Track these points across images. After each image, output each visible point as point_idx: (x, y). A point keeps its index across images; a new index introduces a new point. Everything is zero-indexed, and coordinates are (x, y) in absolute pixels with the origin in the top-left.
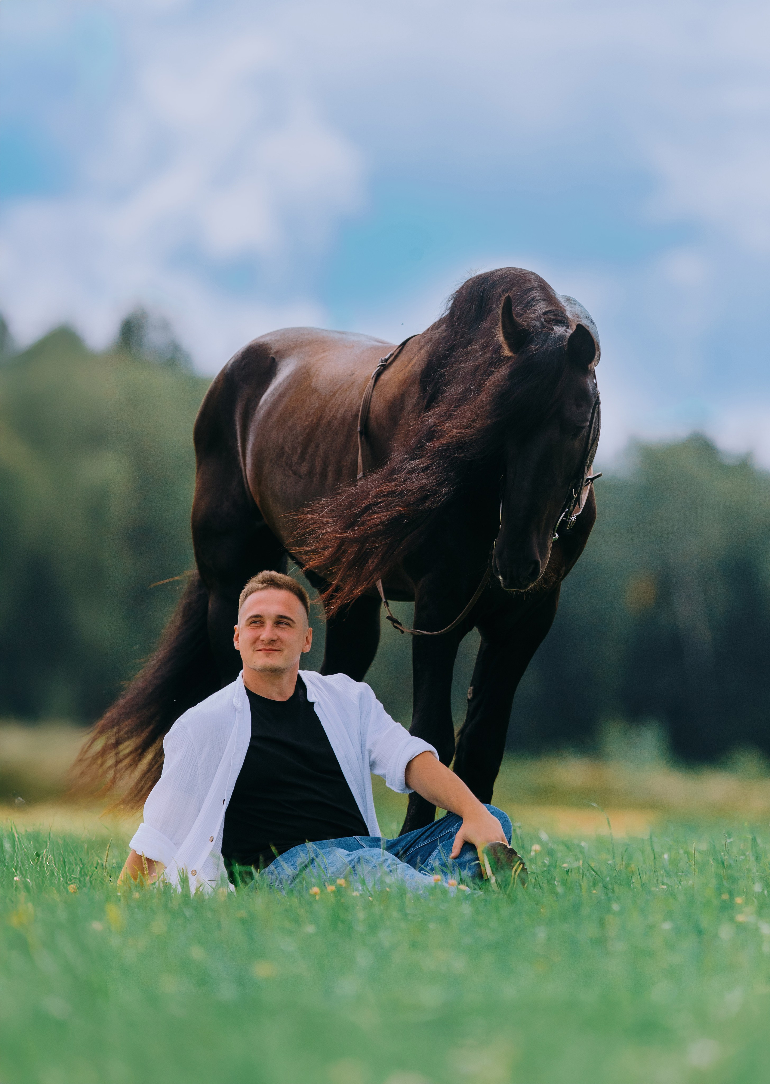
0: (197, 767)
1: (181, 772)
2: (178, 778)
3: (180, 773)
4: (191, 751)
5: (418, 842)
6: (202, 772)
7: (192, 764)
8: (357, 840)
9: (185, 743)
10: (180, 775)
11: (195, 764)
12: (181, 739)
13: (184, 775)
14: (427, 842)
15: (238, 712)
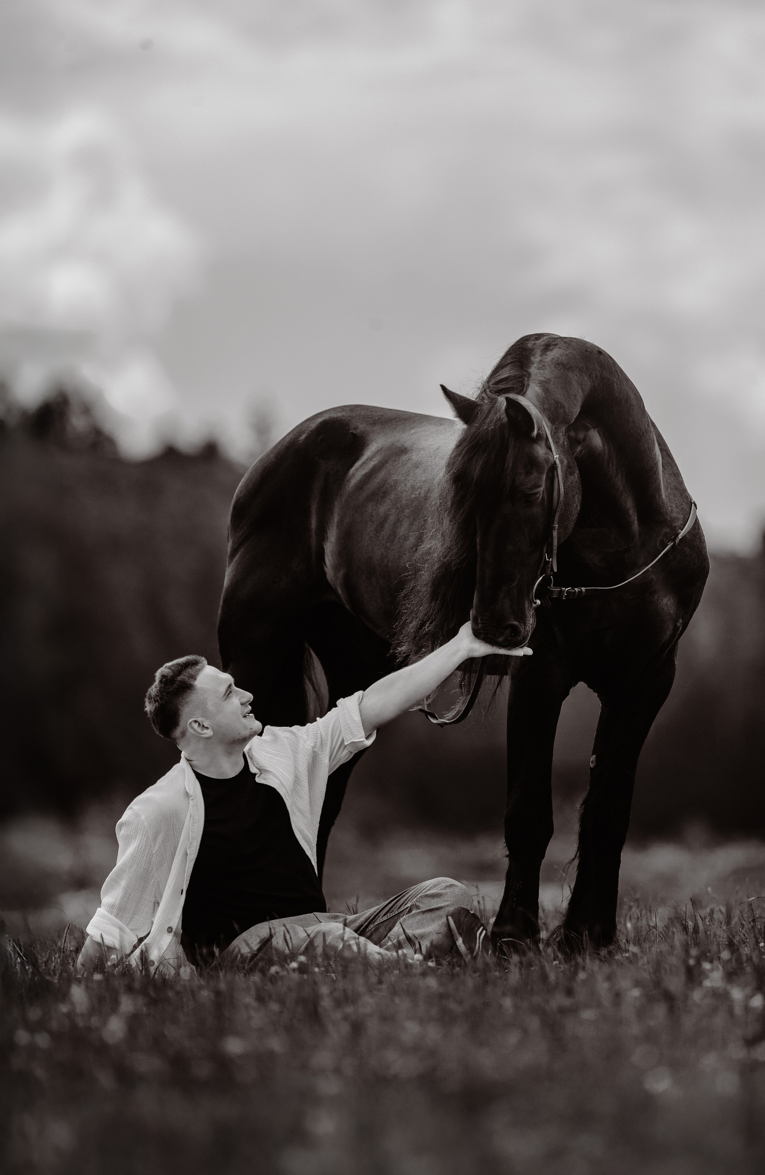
0: (152, 855)
1: (136, 859)
2: (133, 865)
3: (135, 861)
4: (145, 839)
5: (377, 919)
6: (157, 859)
7: (146, 852)
8: (316, 917)
9: (139, 831)
10: (135, 863)
11: (150, 851)
12: (135, 827)
13: (139, 863)
14: (386, 917)
15: (192, 800)
